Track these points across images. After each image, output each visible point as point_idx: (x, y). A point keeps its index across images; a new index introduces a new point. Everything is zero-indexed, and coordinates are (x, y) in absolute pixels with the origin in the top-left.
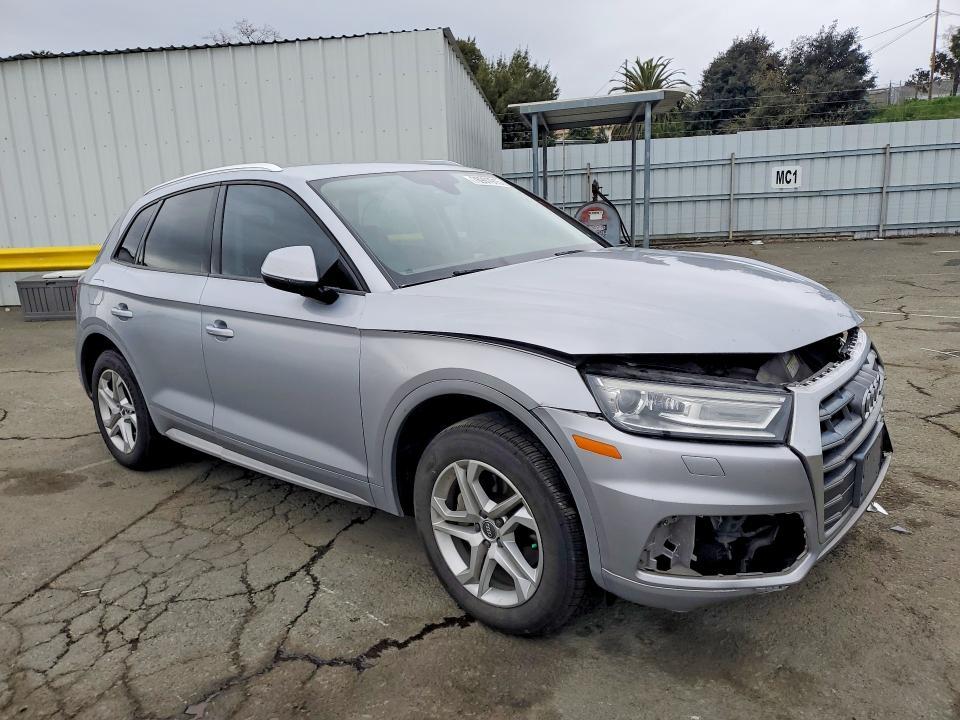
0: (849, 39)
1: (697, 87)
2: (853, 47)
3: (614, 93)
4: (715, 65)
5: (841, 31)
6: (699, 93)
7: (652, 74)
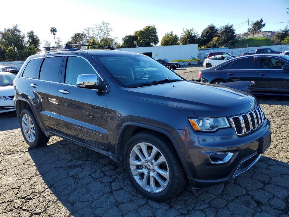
0: (231, 26)
1: (200, 35)
2: (232, 28)
3: (182, 36)
4: (204, 31)
5: (229, 25)
6: (201, 37)
7: (190, 33)
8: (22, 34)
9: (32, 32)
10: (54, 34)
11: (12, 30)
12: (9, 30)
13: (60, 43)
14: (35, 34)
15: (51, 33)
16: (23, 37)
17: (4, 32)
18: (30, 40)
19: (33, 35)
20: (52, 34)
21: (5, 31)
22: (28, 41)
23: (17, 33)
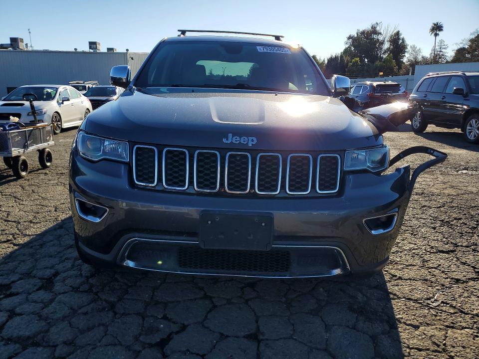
8: (381, 38)
9: (398, 34)
10: (436, 35)
11: (368, 32)
12: (363, 33)
13: (443, 50)
14: (401, 37)
15: (431, 33)
16: (382, 43)
17: (356, 36)
18: (392, 47)
19: (399, 39)
20: (433, 34)
21: (358, 35)
22: (388, 49)
23: (375, 36)
